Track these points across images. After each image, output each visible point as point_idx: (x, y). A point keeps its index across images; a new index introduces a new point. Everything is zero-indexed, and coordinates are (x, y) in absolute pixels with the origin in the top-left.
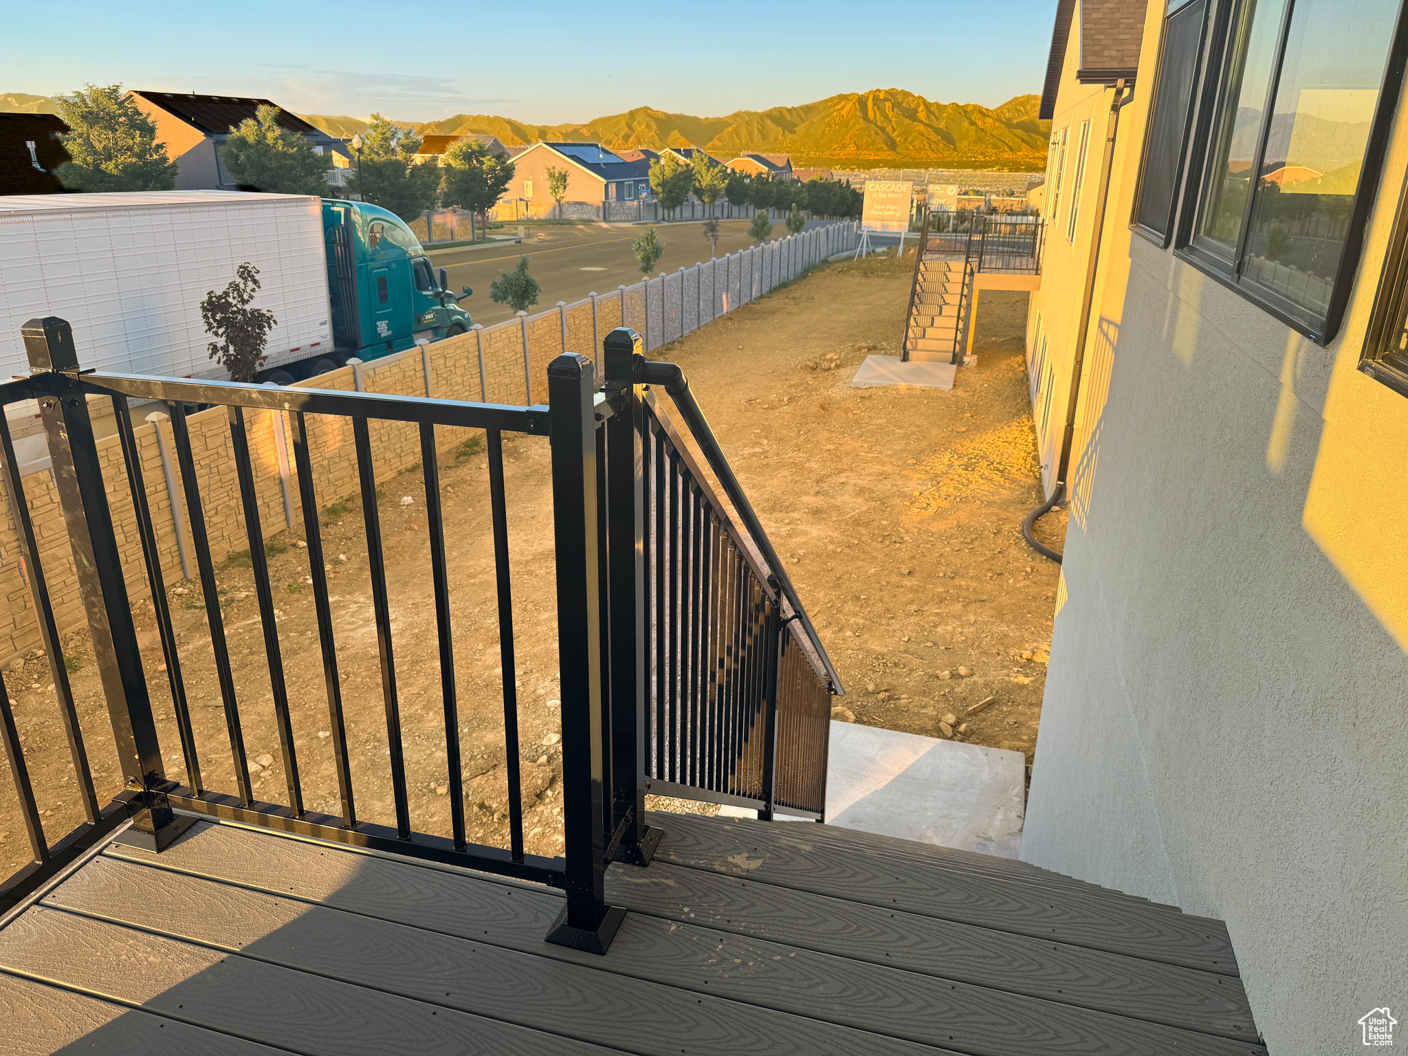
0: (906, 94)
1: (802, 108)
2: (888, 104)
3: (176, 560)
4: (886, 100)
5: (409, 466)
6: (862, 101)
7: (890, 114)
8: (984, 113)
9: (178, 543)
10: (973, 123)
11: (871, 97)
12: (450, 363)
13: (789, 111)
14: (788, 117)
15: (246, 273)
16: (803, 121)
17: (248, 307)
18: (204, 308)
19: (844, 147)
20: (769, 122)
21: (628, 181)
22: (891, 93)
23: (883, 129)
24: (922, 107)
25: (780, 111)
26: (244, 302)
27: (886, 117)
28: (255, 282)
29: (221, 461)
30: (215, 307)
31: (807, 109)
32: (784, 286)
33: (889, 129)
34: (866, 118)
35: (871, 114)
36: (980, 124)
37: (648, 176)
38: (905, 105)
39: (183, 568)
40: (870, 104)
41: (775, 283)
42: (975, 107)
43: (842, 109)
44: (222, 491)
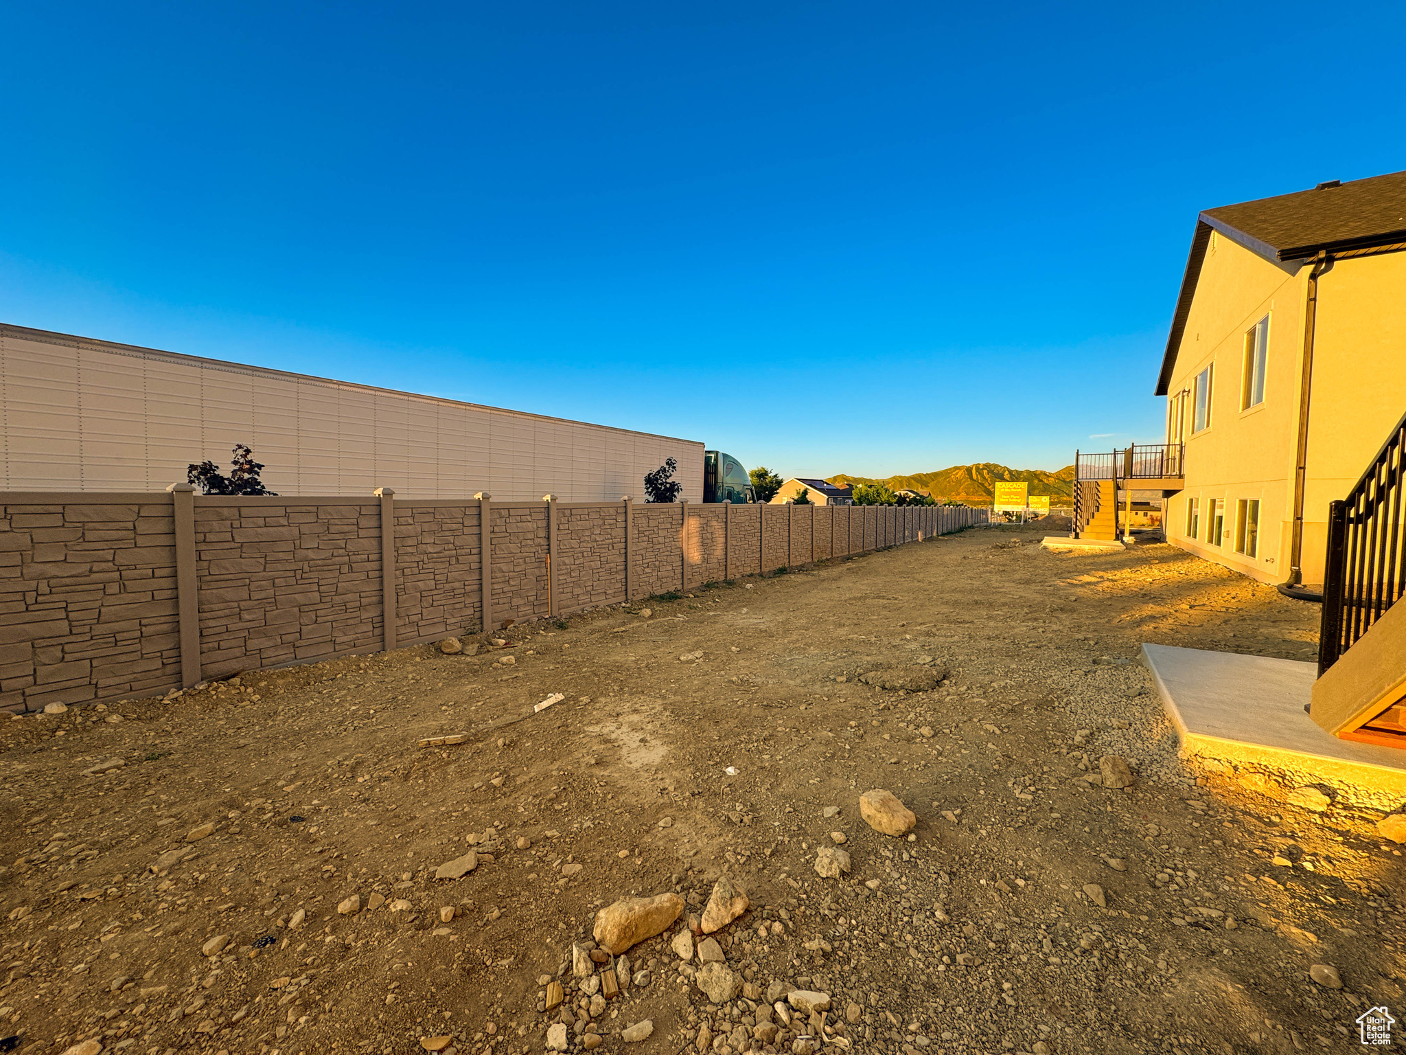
0: (996, 466)
1: (932, 474)
2: (985, 471)
3: (624, 588)
4: (983, 469)
5: (748, 573)
6: (969, 470)
7: (987, 477)
8: (1048, 476)
9: (626, 578)
10: (1041, 481)
11: (974, 468)
12: (774, 518)
13: (925, 475)
14: (924, 478)
15: (670, 463)
16: (933, 480)
17: (668, 481)
18: (646, 480)
19: (959, 494)
20: (913, 481)
21: (840, 498)
22: (987, 466)
23: (983, 485)
24: (1007, 472)
25: (919, 475)
26: (668, 477)
27: (984, 478)
28: (674, 467)
29: (654, 536)
30: (651, 481)
31: (936, 475)
32: (949, 533)
33: (986, 485)
34: (971, 478)
35: (975, 477)
36: (1045, 481)
37: (852, 495)
38: (995, 471)
39: (626, 594)
40: (974, 471)
41: (945, 531)
42: (1041, 472)
43: (957, 474)
44: (652, 554)
